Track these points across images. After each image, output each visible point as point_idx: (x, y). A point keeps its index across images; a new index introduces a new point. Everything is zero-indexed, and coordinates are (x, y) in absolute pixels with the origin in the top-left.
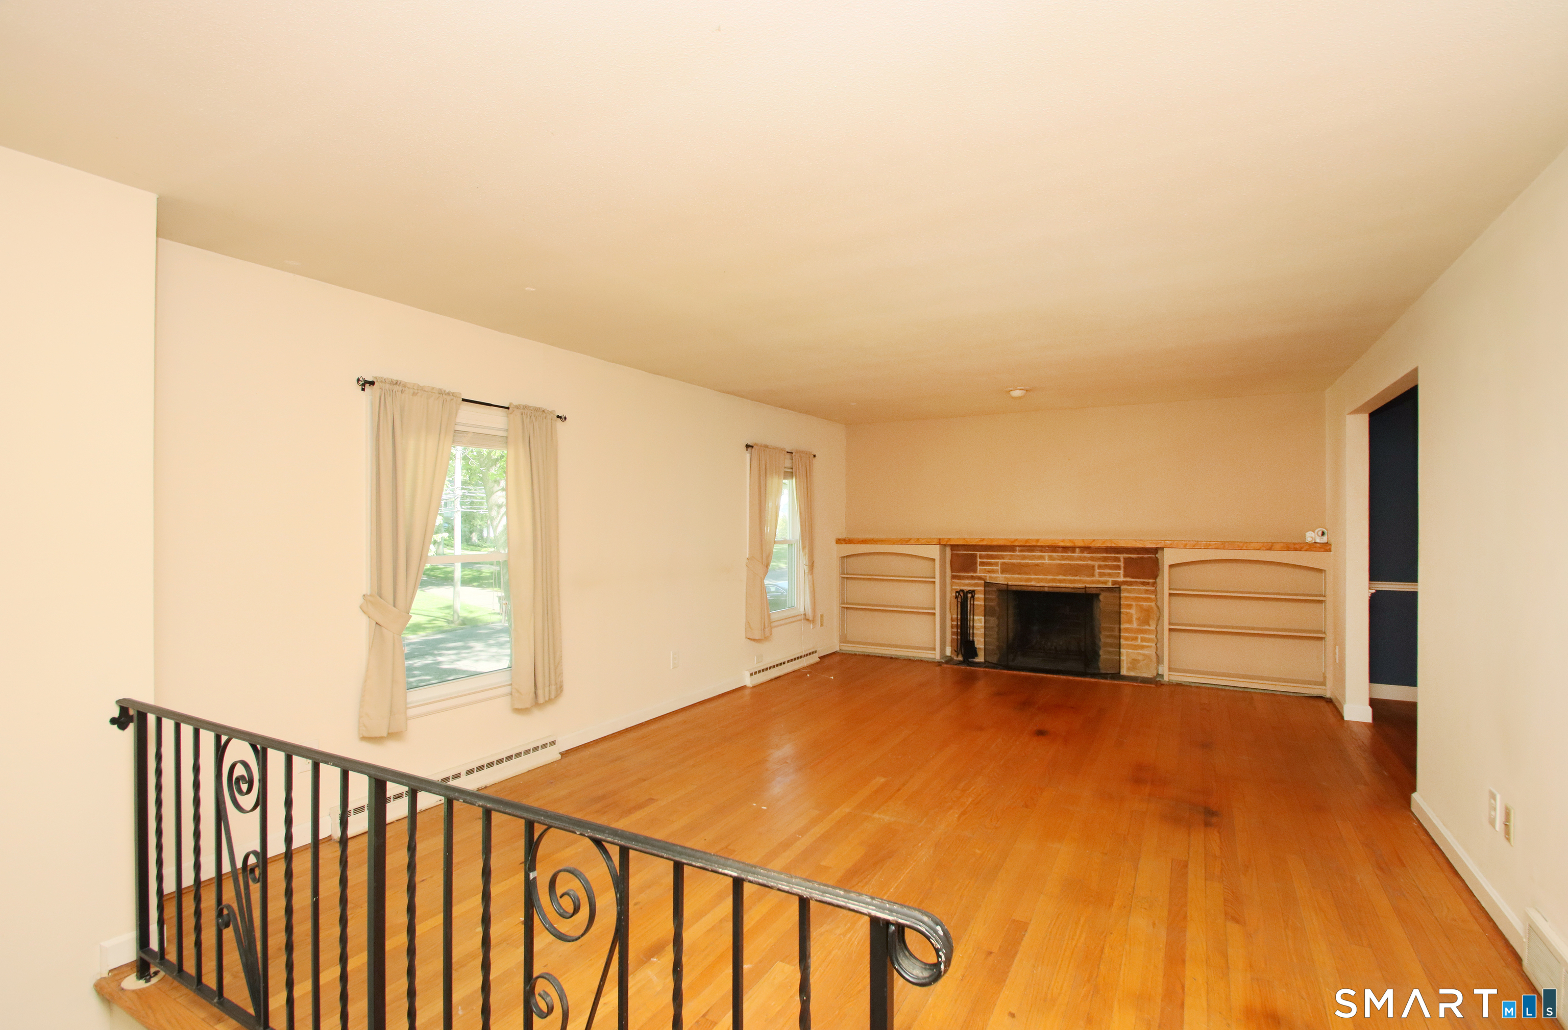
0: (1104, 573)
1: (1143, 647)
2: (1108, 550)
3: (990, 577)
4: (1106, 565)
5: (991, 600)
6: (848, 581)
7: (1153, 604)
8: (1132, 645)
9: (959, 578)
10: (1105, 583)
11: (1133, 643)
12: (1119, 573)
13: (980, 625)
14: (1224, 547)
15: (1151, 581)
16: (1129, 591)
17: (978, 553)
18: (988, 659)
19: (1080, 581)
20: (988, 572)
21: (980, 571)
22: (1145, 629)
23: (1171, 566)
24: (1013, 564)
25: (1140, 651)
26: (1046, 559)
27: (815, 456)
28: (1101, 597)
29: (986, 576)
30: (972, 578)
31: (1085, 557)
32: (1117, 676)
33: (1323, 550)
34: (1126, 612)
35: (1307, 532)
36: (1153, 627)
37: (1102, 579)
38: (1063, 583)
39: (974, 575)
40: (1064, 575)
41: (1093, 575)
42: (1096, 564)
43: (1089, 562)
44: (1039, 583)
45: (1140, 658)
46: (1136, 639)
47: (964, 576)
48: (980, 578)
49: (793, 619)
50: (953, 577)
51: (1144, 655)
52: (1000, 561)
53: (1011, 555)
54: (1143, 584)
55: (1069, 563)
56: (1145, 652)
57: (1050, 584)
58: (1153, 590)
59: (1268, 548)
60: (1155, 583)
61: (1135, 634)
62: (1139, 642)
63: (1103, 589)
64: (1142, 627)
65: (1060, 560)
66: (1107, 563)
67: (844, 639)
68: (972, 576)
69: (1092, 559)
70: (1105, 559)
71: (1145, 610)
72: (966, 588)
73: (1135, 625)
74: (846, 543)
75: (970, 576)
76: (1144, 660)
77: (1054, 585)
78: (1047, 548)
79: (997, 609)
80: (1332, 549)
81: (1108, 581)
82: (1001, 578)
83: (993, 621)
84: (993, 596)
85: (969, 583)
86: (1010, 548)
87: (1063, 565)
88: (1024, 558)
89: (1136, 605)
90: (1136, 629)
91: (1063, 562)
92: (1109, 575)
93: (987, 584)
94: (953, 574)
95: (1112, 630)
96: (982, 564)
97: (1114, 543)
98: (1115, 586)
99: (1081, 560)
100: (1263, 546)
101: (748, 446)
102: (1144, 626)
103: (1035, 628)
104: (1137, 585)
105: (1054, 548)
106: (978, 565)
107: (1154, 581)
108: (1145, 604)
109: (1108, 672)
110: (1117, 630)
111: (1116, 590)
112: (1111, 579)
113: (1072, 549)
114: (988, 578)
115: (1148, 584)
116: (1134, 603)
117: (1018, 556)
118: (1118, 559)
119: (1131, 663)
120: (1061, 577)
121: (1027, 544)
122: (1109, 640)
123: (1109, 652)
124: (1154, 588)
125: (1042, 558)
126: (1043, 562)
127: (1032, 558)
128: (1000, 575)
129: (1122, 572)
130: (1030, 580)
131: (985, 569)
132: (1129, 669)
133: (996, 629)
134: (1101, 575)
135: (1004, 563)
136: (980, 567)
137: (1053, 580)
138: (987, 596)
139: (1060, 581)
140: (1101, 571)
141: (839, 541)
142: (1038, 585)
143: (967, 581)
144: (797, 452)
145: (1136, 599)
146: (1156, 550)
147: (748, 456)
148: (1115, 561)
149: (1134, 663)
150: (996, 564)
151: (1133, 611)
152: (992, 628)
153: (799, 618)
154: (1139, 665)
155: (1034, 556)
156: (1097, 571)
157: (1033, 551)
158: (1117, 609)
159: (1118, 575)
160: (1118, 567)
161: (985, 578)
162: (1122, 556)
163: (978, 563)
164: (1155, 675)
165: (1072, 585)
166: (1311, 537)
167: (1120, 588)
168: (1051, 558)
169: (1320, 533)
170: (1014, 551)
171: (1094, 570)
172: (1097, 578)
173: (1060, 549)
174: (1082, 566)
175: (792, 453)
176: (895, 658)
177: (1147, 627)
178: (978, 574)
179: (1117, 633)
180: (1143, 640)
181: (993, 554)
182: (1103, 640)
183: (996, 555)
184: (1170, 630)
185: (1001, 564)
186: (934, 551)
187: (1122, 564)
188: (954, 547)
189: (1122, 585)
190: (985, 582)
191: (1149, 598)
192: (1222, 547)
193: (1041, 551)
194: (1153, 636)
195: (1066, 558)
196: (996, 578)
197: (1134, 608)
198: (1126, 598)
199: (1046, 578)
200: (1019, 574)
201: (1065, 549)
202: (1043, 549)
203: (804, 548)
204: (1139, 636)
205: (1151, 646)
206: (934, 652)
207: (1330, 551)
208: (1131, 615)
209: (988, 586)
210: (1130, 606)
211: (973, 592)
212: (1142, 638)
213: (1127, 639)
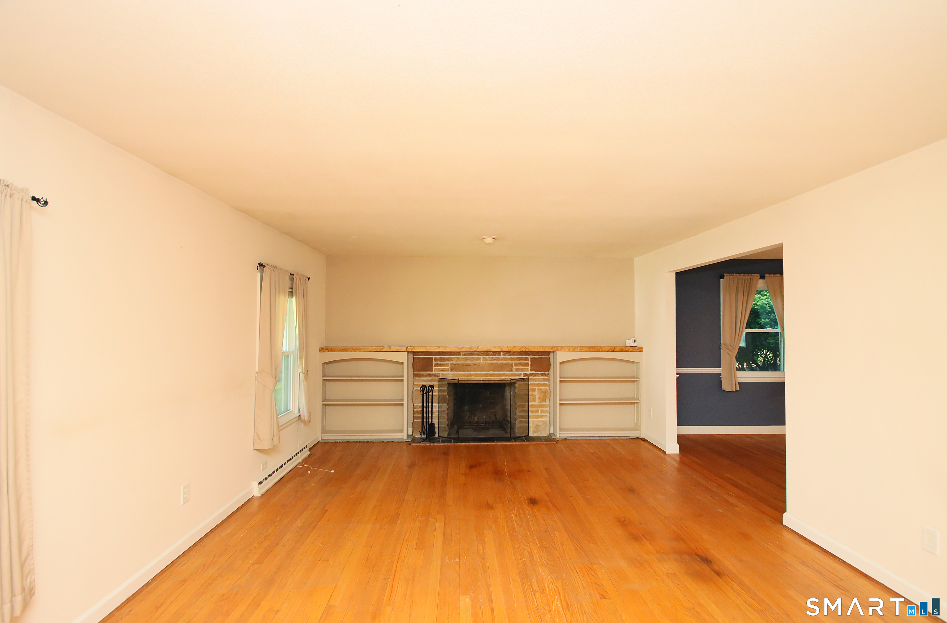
0: (518, 368)
1: (542, 416)
2: (521, 353)
3: (442, 374)
4: (520, 363)
5: (444, 391)
6: (327, 382)
7: (548, 388)
8: (535, 416)
9: (419, 376)
10: (520, 375)
11: (537, 414)
12: (528, 368)
13: (436, 410)
14: (590, 350)
15: (547, 373)
16: (534, 381)
17: (434, 357)
18: (441, 435)
19: (503, 375)
20: (441, 370)
21: (435, 370)
22: (543, 405)
23: (561, 363)
24: (459, 364)
25: (540, 419)
26: (482, 360)
27: (309, 279)
28: (517, 385)
29: (440, 374)
30: (430, 375)
31: (507, 358)
32: (527, 438)
33: (639, 351)
34: (532, 394)
35: (627, 340)
36: (547, 403)
37: (517, 373)
38: (493, 376)
39: (431, 373)
40: (494, 371)
41: (512, 371)
42: (514, 362)
43: (510, 362)
44: (476, 377)
45: (541, 424)
46: (537, 411)
47: (423, 375)
48: (435, 375)
49: (291, 422)
50: (415, 375)
51: (542, 421)
52: (450, 362)
53: (458, 358)
54: (542, 375)
55: (496, 363)
56: (543, 419)
57: (484, 378)
58: (547, 378)
59: (612, 350)
60: (548, 374)
61: (537, 408)
62: (540, 414)
63: (518, 380)
64: (541, 404)
65: (491, 361)
66: (521, 362)
67: (324, 431)
68: (429, 374)
69: (512, 359)
70: (520, 359)
71: (543, 392)
72: (427, 384)
73: (537, 402)
74: (329, 352)
75: (427, 374)
76: (543, 425)
77: (487, 378)
78: (482, 353)
79: (448, 397)
80: (643, 350)
81: (521, 374)
82: (451, 375)
83: (445, 406)
84: (445, 388)
85: (427, 379)
86: (458, 353)
87: (493, 363)
88: (467, 359)
89: (538, 389)
90: (538, 405)
91: (492, 362)
92: (522, 369)
93: (440, 380)
94: (415, 373)
95: (524, 406)
96: (437, 365)
97: (527, 349)
98: (525, 377)
99: (505, 361)
100: (610, 349)
101: (260, 265)
102: (543, 402)
103: (466, 408)
104: (538, 376)
105: (487, 353)
106: (434, 366)
107: (548, 372)
108: (543, 388)
109: (522, 435)
110: (526, 406)
111: (526, 380)
112: (522, 373)
113: (499, 353)
114: (441, 375)
115: (545, 374)
116: (536, 388)
117: (463, 358)
118: (527, 359)
119: (535, 428)
120: (491, 372)
121: (471, 350)
122: (522, 414)
123: (521, 422)
124: (548, 377)
125: (479, 359)
126: (480, 362)
127: (472, 360)
128: (449, 373)
129: (529, 367)
130: (471, 375)
131: (439, 369)
132: (534, 432)
133: (447, 412)
134: (517, 370)
135: (453, 364)
136: (435, 367)
137: (486, 375)
138: (440, 388)
139: (491, 375)
140: (517, 367)
141: (322, 350)
142: (476, 378)
143: (425, 378)
144: (298, 274)
145: (538, 385)
146: (548, 353)
147: (259, 274)
148: (526, 360)
149: (537, 426)
150: (447, 365)
151: (536, 393)
152: (444, 411)
153: (295, 420)
154: (540, 428)
155: (473, 358)
156: (514, 367)
157: (473, 355)
158: (526, 392)
159: (527, 371)
160: (527, 364)
161: (438, 375)
162: (529, 357)
163: (434, 364)
164: (549, 434)
165: (498, 378)
166: (630, 343)
167: (529, 378)
168: (485, 359)
169: (634, 341)
170: (460, 355)
171: (512, 367)
172: (514, 372)
173: (491, 353)
174: (505, 364)
175: (294, 275)
176: (371, 442)
177: (544, 403)
178: (433, 373)
179: (526, 409)
180: (542, 411)
181: (444, 358)
182: (518, 414)
183: (446, 358)
184: (560, 404)
185: (450, 365)
186: (402, 357)
187: (529, 362)
188: (414, 353)
189: (530, 376)
190: (439, 378)
191: (546, 384)
192: (589, 350)
193: (478, 355)
194: (548, 409)
195: (495, 359)
196: (446, 375)
197: (537, 391)
198: (533, 385)
199: (482, 374)
200: (463, 371)
201: (494, 353)
202: (479, 353)
203: (301, 358)
204: (540, 409)
205: (546, 416)
206: (402, 434)
207: (642, 351)
208: (535, 394)
209: (441, 381)
210: (534, 390)
211: (432, 386)
212: (541, 410)
213: (532, 412)
